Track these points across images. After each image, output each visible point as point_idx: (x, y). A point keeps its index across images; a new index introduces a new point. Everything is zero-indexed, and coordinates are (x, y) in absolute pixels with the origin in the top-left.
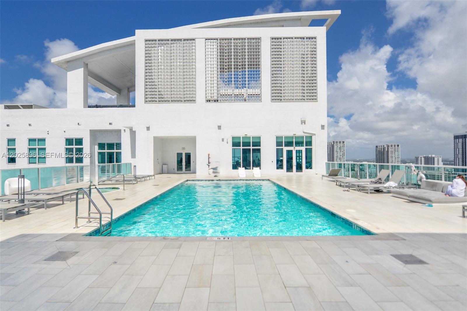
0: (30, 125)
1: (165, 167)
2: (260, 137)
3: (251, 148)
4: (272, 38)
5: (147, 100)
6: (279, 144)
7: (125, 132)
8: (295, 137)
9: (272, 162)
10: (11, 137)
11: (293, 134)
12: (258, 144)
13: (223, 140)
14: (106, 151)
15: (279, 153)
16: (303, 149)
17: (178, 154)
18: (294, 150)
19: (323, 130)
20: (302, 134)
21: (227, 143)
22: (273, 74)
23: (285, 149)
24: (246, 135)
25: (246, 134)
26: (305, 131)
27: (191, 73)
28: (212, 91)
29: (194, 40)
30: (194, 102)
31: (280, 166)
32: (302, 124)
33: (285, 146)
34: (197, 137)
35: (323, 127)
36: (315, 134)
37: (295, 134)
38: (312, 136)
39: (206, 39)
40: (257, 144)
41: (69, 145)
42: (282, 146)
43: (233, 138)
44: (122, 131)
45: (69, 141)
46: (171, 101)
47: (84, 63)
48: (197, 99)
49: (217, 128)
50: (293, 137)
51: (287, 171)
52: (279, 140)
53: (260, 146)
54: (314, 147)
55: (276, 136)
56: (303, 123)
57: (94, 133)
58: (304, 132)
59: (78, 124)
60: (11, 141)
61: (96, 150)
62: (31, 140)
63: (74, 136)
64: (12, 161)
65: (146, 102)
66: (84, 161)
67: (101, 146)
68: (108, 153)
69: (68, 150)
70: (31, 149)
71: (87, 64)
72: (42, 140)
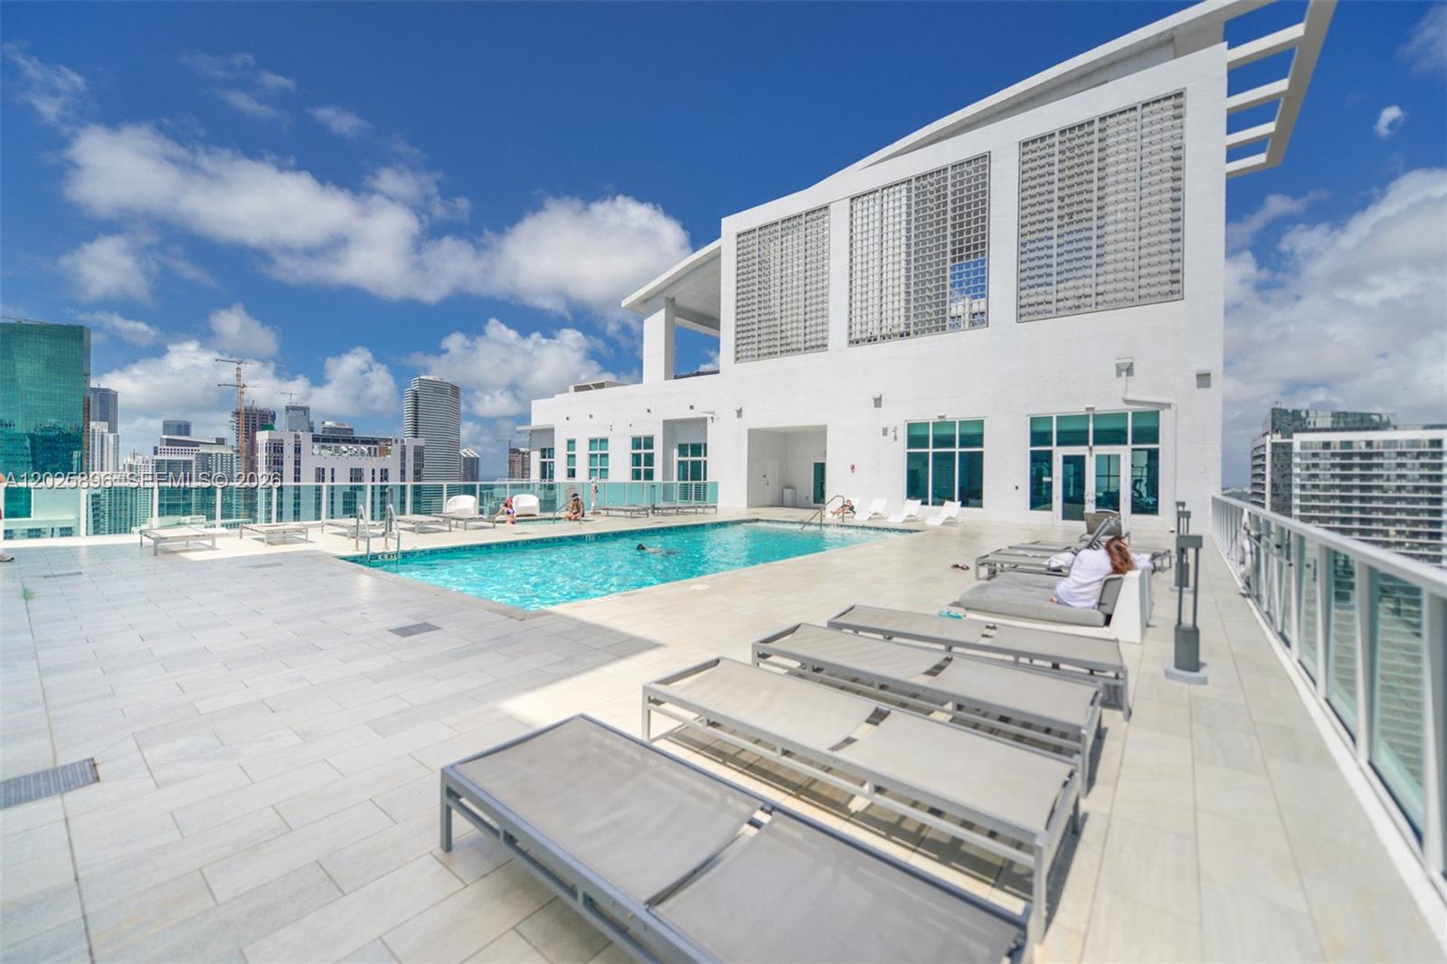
0: (591, 416)
1: (788, 492)
2: (981, 422)
3: (957, 450)
4: (1024, 144)
5: (739, 355)
6: (1039, 437)
7: (713, 421)
8: (1094, 415)
9: (1017, 488)
10: (570, 438)
11: (1084, 409)
12: (977, 441)
13: (885, 432)
14: (689, 458)
15: (1040, 463)
16: (1124, 452)
17: (816, 465)
18: (1091, 455)
19: (1203, 390)
20: (1121, 407)
21: (896, 438)
22: (1024, 245)
23: (1059, 453)
24: (940, 417)
25: (942, 414)
26: (1130, 397)
27: (820, 285)
28: (864, 317)
29: (826, 208)
30: (825, 348)
31: (1040, 498)
32: (1119, 375)
33: (1059, 444)
34: (828, 428)
35: (1204, 379)
36: (1169, 406)
37: (1092, 409)
38: (1158, 412)
39: (852, 199)
40: (974, 438)
41: (637, 449)
42: (1050, 443)
43: (910, 426)
44: (709, 421)
45: (636, 443)
46: (781, 352)
47: (667, 298)
48: (831, 343)
49: (873, 405)
50: (1088, 416)
51: (1065, 517)
52: (1041, 428)
53: (981, 444)
54: (1164, 446)
55: (1029, 418)
56: (1124, 374)
57: (670, 426)
58: (1127, 402)
59: (649, 411)
60: (571, 443)
61: (676, 457)
62: (592, 441)
63: (642, 432)
64: (572, 473)
65: (738, 359)
66: (655, 477)
67: (683, 449)
68: (692, 462)
69: (636, 459)
70: (591, 456)
71: (674, 299)
72: (604, 441)
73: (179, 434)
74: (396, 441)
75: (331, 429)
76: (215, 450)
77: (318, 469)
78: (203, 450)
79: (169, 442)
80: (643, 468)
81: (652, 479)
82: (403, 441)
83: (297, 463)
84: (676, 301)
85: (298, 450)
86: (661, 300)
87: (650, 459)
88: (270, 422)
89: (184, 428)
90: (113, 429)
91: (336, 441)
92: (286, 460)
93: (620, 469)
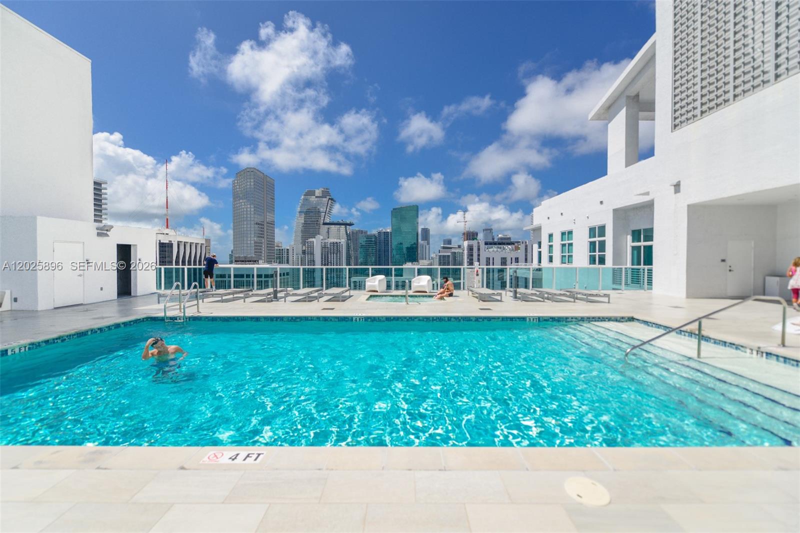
0: (562, 214)
5: (678, 121)
10: (550, 232)
14: (642, 244)
41: (593, 237)
44: (655, 203)
45: (592, 232)
47: (629, 96)
57: (620, 213)
59: (601, 202)
60: (551, 236)
61: (629, 242)
62: (563, 234)
63: (596, 222)
64: (551, 259)
65: (675, 126)
66: (606, 262)
67: (636, 235)
68: (645, 247)
69: (593, 244)
70: (563, 245)
71: (637, 96)
72: (570, 233)
73: (448, 244)
74: (523, 243)
75: (501, 238)
76: (456, 251)
77: (487, 258)
78: (453, 250)
79: (444, 248)
80: (597, 254)
81: (604, 264)
82: (526, 242)
83: (479, 255)
84: (640, 97)
85: (479, 249)
86: (623, 100)
87: (602, 245)
88: (476, 237)
89: (449, 242)
90: (428, 244)
91: (504, 244)
92: (474, 253)
93: (581, 256)
